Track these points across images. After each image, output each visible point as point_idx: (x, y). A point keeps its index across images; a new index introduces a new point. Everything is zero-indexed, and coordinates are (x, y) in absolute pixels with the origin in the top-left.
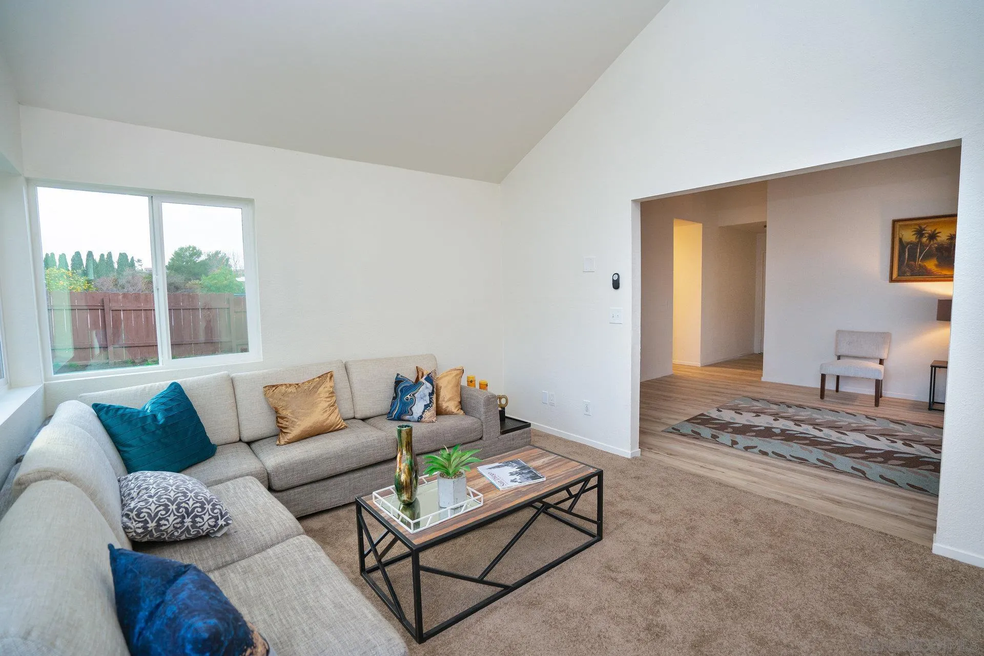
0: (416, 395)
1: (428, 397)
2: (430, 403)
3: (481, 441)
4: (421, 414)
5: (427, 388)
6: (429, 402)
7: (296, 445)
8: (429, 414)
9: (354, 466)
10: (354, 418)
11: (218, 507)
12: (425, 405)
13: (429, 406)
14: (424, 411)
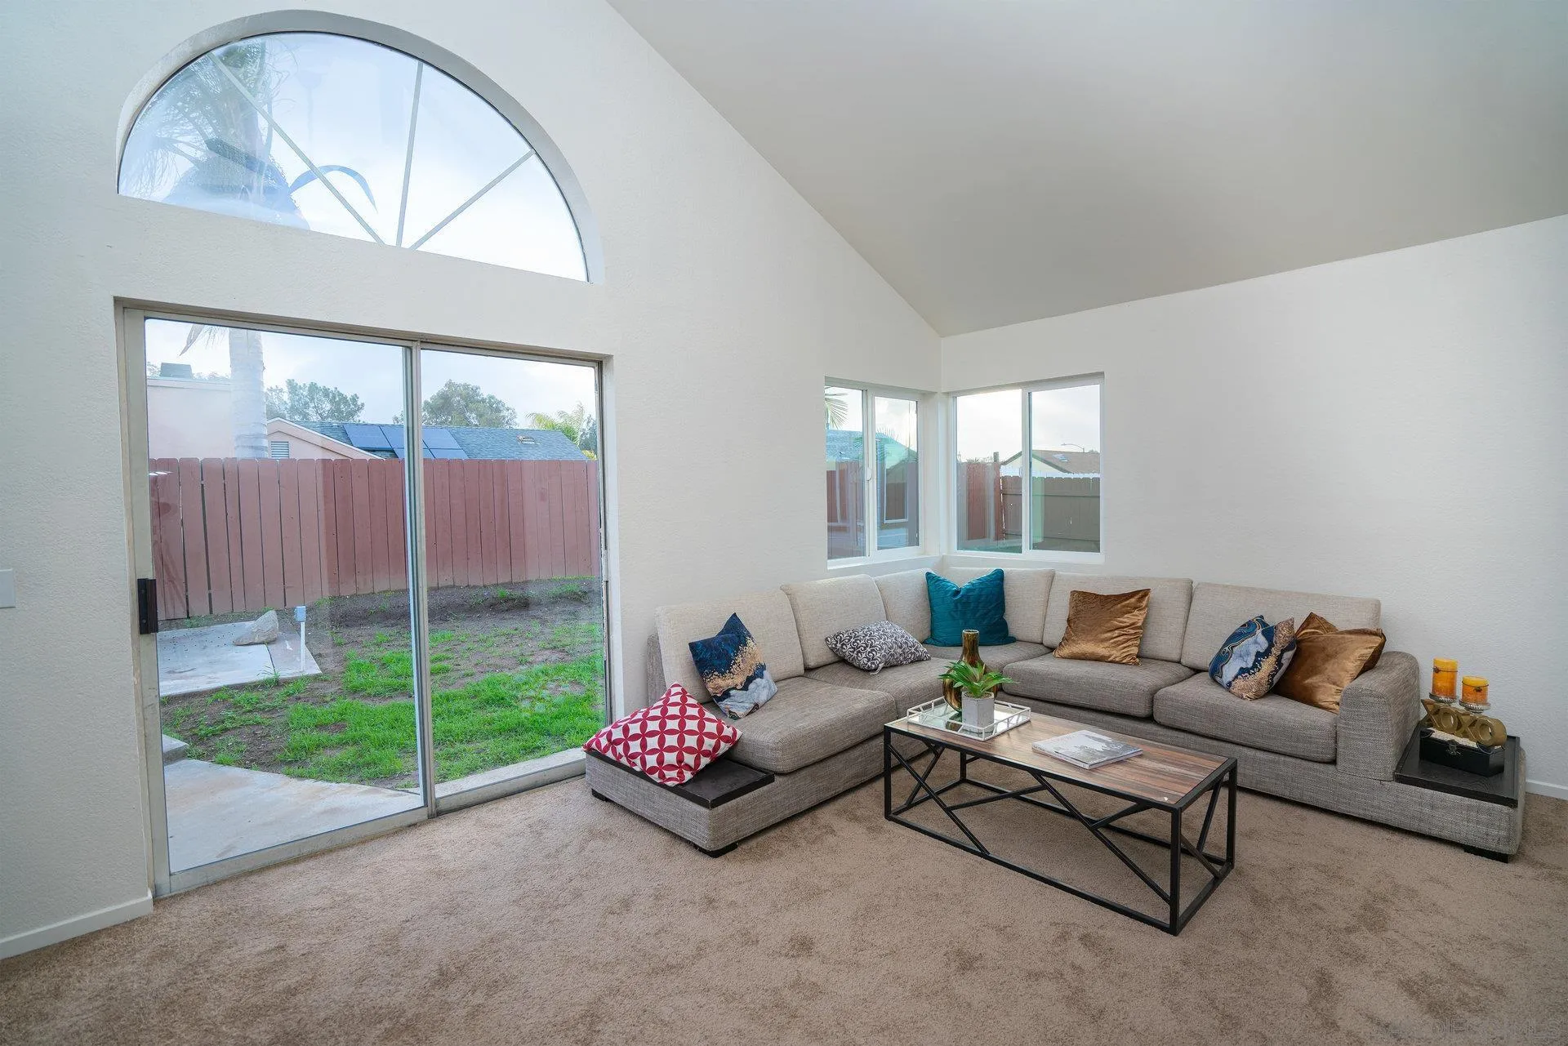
0: (1235, 649)
1: (1254, 658)
2: (1252, 668)
3: (1331, 767)
4: (1231, 679)
5: (1256, 642)
6: (1250, 665)
7: (1066, 661)
8: (1242, 683)
9: (1082, 702)
10: (1179, 662)
11: (874, 653)
12: (1241, 669)
13: (1249, 673)
14: (1236, 677)
